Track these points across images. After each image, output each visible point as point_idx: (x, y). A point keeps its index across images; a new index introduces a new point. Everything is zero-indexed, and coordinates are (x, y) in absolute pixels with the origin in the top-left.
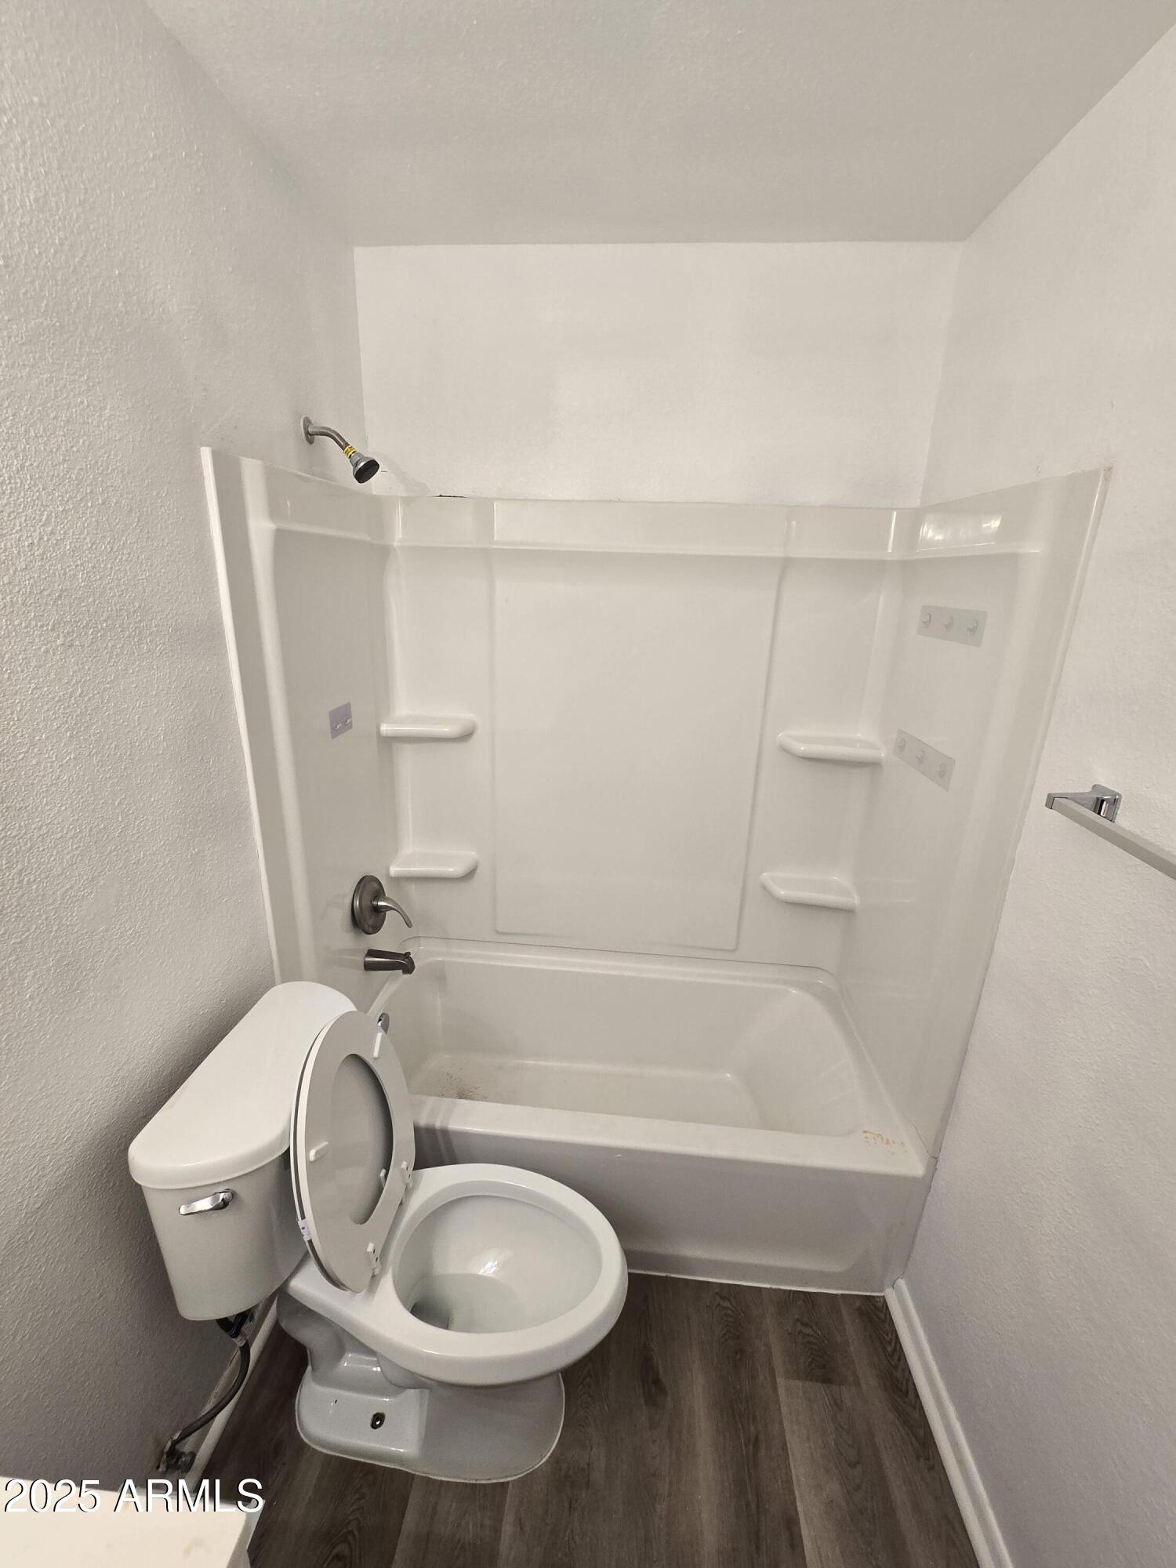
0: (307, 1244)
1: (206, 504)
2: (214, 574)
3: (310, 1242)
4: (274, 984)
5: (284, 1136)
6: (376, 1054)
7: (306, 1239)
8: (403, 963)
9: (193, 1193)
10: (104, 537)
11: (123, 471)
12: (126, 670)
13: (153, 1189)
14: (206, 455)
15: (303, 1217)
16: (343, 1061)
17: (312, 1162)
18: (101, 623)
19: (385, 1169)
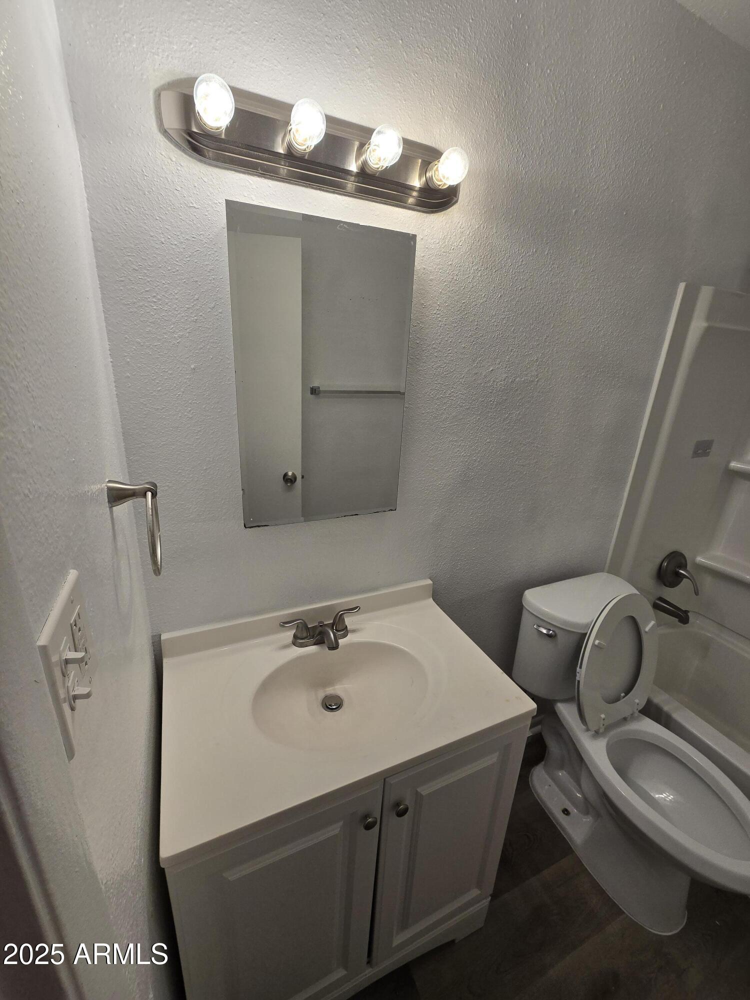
0: (577, 682)
1: (670, 317)
2: (659, 356)
3: (579, 682)
4: (603, 571)
5: (587, 626)
6: (647, 629)
7: (577, 678)
8: (683, 617)
9: (542, 622)
10: (617, 329)
11: (637, 298)
12: (602, 392)
13: (527, 609)
14: (682, 286)
15: (581, 667)
16: (629, 616)
17: (595, 645)
18: (601, 369)
19: (625, 693)
